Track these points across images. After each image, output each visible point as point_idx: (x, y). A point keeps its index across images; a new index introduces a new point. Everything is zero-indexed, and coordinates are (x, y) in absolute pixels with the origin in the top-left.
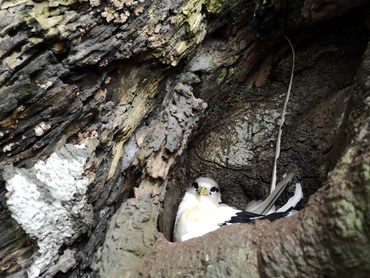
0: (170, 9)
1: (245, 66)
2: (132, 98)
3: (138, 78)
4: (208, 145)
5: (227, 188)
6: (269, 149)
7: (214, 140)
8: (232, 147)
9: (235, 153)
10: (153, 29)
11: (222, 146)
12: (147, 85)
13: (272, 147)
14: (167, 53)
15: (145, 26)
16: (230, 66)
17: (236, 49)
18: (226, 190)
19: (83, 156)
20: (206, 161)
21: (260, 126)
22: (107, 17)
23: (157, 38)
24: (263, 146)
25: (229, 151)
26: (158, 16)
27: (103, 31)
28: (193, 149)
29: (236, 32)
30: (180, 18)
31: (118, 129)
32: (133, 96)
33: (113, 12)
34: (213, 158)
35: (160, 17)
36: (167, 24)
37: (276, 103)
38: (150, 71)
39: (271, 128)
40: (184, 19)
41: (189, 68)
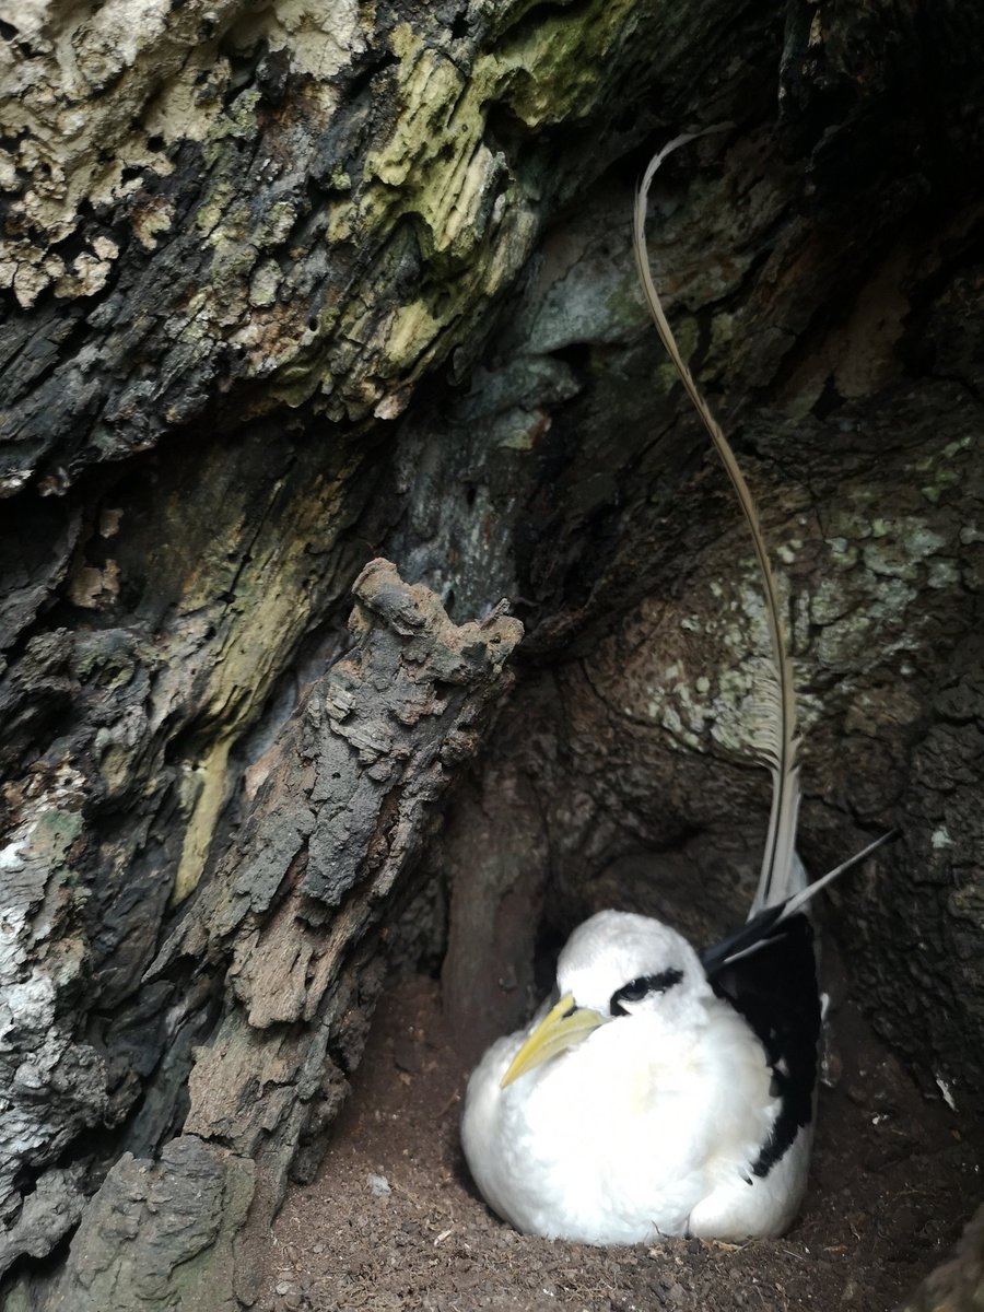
0: (310, 178)
1: (771, 318)
2: (231, 577)
3: (239, 490)
4: (635, 651)
5: (717, 827)
6: (892, 684)
7: (658, 631)
8: (728, 675)
9: (738, 700)
10: (242, 295)
11: (688, 660)
12: (290, 509)
13: (905, 678)
14: (340, 378)
15: (195, 293)
16: (713, 305)
17: (734, 231)
18: (714, 833)
19: (13, 901)
20: (629, 718)
21: (846, 593)
22: (19, 285)
23: (274, 329)
24: (866, 671)
25: (715, 690)
26: (251, 231)
27: (13, 350)
28: (576, 665)
29: (721, 155)
30: (369, 210)
31: (181, 717)
32: (234, 567)
33: (37, 259)
34: (653, 710)
35: (260, 232)
36: (311, 251)
37: (924, 485)
38: (291, 450)
39: (898, 599)
40: (392, 208)
41: (514, 346)
